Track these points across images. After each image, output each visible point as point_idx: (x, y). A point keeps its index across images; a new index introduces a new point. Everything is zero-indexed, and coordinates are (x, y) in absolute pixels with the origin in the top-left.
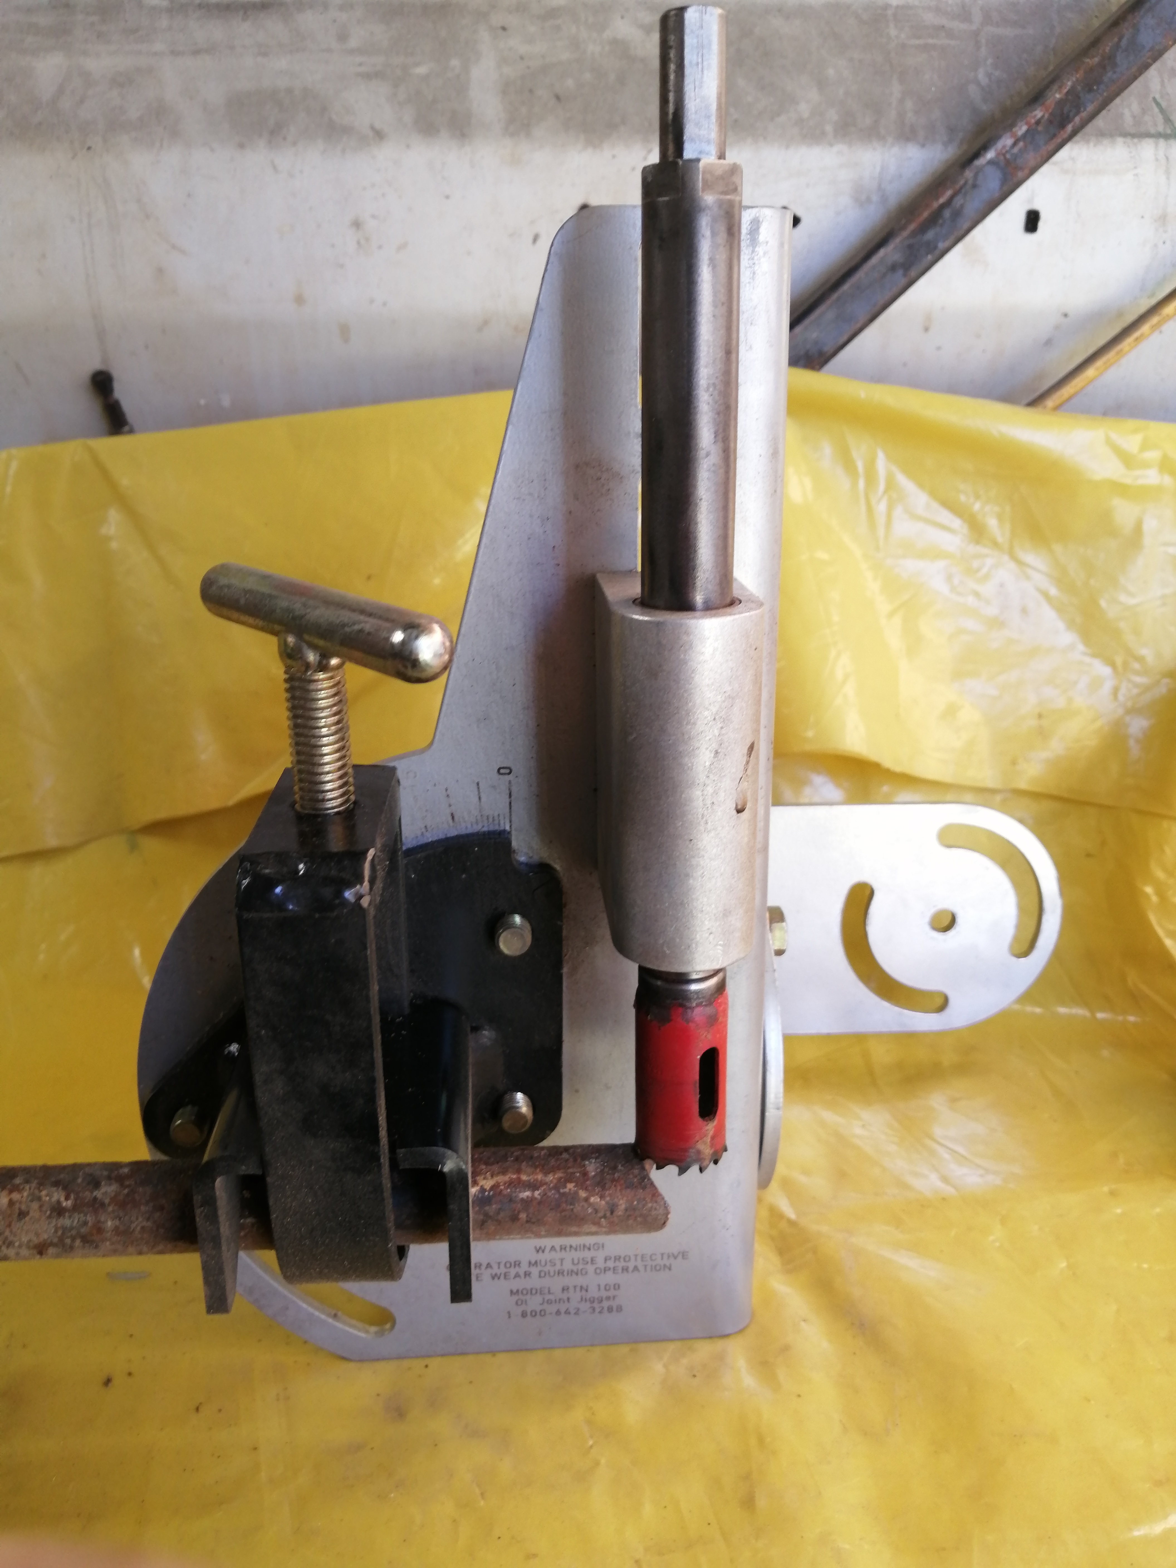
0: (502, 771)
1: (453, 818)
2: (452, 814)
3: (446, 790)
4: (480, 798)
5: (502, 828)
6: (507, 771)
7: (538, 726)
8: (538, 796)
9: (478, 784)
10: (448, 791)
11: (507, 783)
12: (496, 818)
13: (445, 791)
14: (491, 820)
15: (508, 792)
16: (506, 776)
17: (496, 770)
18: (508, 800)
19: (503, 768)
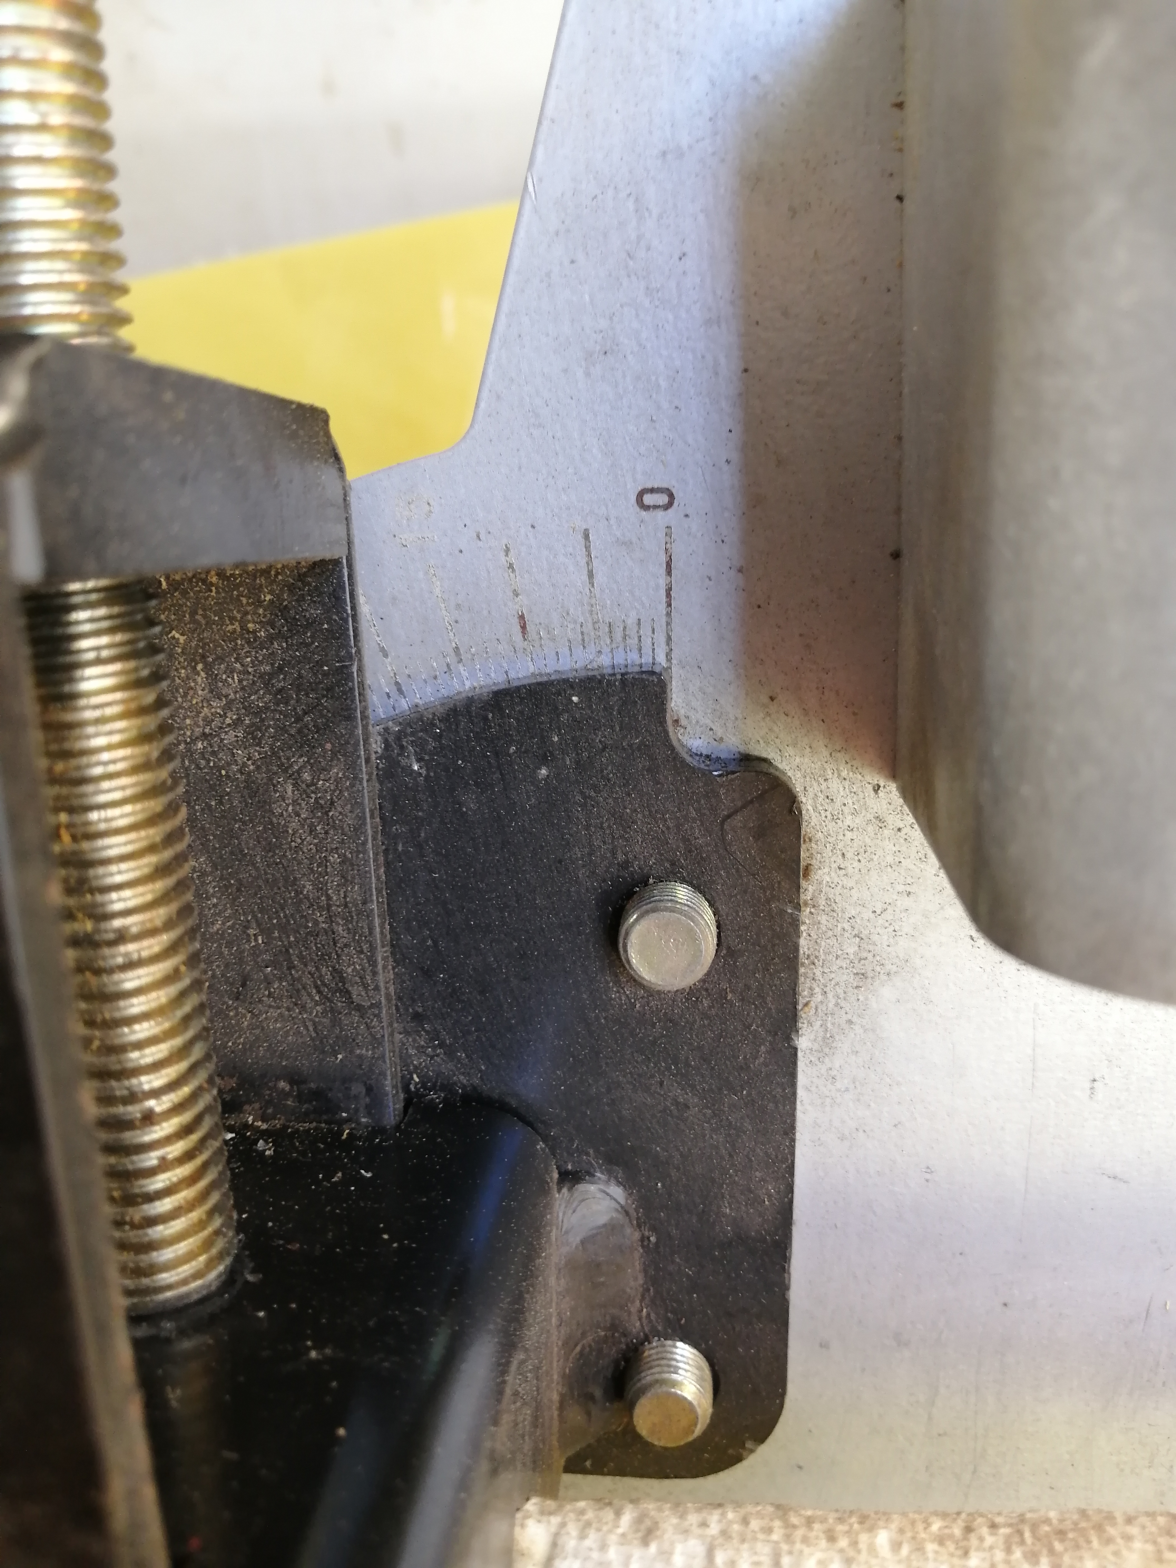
0: (648, 499)
1: (524, 628)
2: (522, 617)
3: (507, 551)
4: (591, 575)
5: (647, 659)
6: (663, 499)
7: (746, 370)
8: (740, 570)
9: (586, 536)
10: (512, 553)
11: (661, 535)
12: (632, 632)
13: (503, 554)
14: (618, 635)
15: (663, 559)
16: (660, 513)
17: (633, 498)
18: (662, 582)
19: (652, 491)
